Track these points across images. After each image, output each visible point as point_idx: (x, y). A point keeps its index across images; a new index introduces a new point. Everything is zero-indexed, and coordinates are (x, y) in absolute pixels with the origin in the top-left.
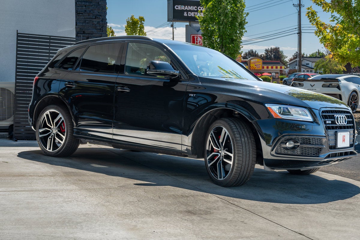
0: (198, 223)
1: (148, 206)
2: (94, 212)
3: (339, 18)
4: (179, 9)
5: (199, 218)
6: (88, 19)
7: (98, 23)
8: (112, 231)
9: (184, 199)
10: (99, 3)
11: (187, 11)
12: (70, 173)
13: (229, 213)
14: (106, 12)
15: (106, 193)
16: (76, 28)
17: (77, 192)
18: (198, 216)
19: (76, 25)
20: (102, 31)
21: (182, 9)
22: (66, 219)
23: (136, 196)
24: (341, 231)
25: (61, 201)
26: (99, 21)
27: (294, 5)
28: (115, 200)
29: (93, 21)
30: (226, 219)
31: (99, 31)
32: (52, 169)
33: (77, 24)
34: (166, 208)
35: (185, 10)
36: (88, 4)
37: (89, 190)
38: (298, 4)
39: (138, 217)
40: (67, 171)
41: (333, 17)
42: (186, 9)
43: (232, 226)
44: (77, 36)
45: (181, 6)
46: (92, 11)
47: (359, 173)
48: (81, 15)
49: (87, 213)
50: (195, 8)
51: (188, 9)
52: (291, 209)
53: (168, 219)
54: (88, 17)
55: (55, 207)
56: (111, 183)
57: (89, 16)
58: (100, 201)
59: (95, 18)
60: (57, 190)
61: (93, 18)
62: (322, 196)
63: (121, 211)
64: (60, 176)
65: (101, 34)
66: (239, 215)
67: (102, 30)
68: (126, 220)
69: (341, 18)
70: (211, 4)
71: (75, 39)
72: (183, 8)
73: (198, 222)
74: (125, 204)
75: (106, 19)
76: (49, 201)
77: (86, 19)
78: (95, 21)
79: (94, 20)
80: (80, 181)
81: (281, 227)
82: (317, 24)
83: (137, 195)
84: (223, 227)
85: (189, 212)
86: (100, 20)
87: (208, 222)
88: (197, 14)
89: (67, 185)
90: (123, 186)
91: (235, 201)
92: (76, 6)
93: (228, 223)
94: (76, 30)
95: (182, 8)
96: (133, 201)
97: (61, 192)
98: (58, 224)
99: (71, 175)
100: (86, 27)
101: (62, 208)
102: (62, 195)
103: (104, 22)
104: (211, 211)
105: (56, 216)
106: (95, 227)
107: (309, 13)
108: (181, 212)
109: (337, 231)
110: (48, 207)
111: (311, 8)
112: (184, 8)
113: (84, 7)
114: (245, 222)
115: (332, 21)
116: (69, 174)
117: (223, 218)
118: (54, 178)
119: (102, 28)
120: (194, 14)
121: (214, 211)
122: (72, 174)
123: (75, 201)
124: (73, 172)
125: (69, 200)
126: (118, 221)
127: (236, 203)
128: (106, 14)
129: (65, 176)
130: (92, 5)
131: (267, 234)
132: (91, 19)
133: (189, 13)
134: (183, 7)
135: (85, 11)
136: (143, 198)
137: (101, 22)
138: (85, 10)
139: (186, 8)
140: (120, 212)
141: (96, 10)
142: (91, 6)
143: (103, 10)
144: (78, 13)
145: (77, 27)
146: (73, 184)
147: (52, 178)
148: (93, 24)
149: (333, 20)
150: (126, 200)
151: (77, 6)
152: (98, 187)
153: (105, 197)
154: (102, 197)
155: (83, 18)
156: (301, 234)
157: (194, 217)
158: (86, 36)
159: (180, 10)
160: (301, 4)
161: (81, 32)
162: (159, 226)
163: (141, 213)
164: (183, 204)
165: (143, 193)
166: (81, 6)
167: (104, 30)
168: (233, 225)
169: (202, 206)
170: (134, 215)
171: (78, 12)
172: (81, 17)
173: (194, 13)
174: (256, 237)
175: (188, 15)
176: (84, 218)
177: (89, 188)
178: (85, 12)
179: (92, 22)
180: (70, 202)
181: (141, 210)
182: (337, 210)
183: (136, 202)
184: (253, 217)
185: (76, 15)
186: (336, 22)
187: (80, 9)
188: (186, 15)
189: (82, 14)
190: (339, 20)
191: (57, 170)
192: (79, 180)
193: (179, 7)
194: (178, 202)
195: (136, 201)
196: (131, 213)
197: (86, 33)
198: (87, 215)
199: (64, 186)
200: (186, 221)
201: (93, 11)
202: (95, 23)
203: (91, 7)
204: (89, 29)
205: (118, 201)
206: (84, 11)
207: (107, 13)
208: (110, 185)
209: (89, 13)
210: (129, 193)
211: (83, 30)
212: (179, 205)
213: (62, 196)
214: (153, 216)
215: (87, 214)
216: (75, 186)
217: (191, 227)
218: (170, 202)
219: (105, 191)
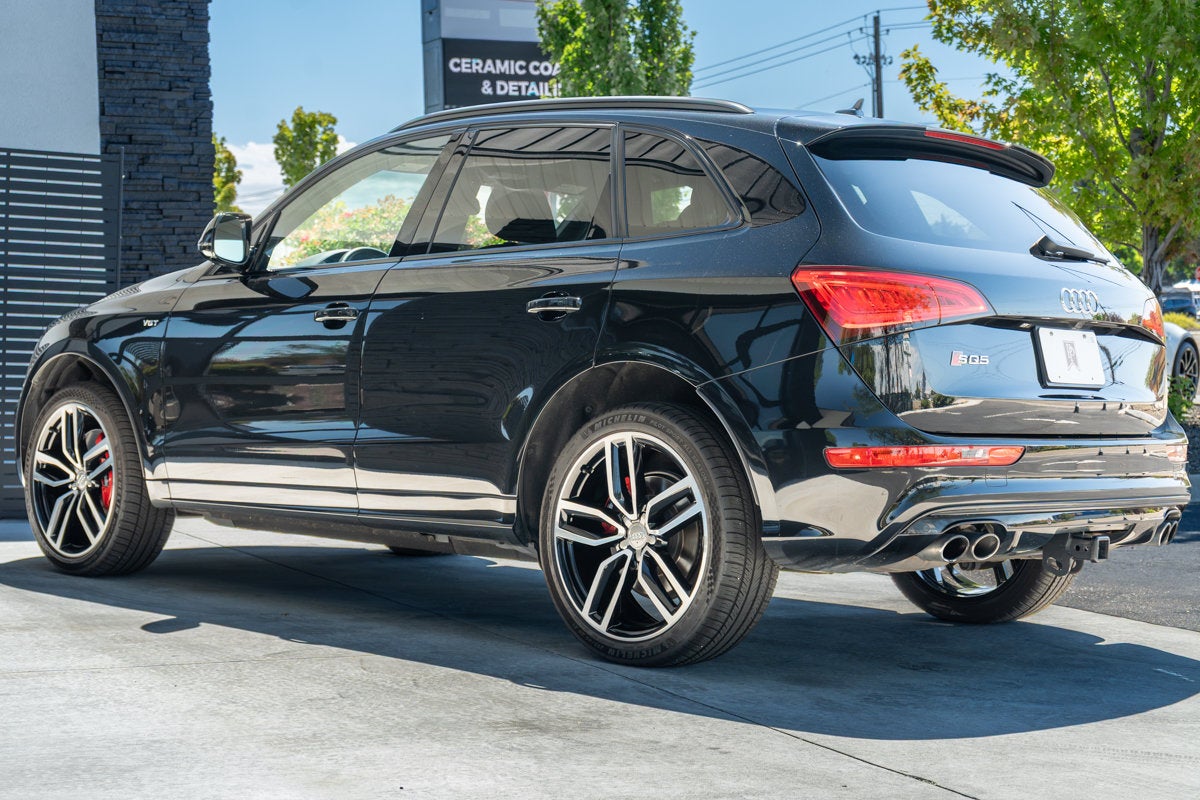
0: (557, 757)
1: (376, 712)
2: (183, 733)
3: (1014, 84)
4: (464, 70)
5: (559, 743)
6: (144, 94)
7: (181, 104)
8: (249, 790)
9: (503, 686)
10: (181, 35)
11: (493, 78)
12: (90, 617)
13: (665, 724)
14: (210, 67)
15: (223, 676)
16: (101, 123)
17: (118, 677)
18: (555, 736)
19: (102, 113)
20: (196, 135)
21: (474, 71)
22: (81, 760)
23: (333, 683)
24: (1058, 765)
25: (59, 705)
26: (185, 100)
27: (856, 57)
28: (258, 698)
29: (162, 100)
30: (657, 742)
31: (184, 132)
32: (27, 607)
33: (106, 109)
34: (441, 714)
35: (483, 75)
36: (142, 41)
37: (163, 668)
38: (871, 54)
39: (343, 744)
40: (80, 613)
41: (994, 80)
42: (489, 73)
43: (680, 763)
44: (105, 150)
45: (469, 60)
46: (157, 65)
47: (1104, 591)
48: (117, 76)
49: (155, 739)
50: (521, 68)
51: (494, 72)
52: (883, 704)
53: (449, 748)
54: (144, 86)
55: (38, 725)
56: (240, 644)
57: (147, 80)
58: (203, 702)
59: (170, 90)
60: (43, 673)
61: (163, 90)
62: (984, 662)
63: (279, 728)
64: (54, 628)
65: (192, 144)
66: (702, 728)
67: (194, 130)
68: (299, 756)
69: (1020, 82)
70: (576, 50)
71: (99, 161)
72: (479, 68)
73: (557, 755)
74: (292, 707)
75: (208, 93)
76: (13, 706)
77: (138, 93)
78: (171, 99)
79: (167, 95)
80: (127, 640)
81: (849, 761)
82: (938, 104)
83: (335, 678)
84: (646, 768)
85: (525, 725)
86: (188, 95)
87: (593, 752)
88: (527, 87)
89: (82, 656)
90: (284, 652)
91: (687, 687)
92: (99, 46)
93: (661, 754)
94: (101, 131)
95: (475, 67)
96: (321, 696)
97: (58, 677)
98: (52, 775)
99: (95, 626)
100: (137, 120)
101: (64, 728)
102: (62, 685)
103: (200, 101)
104: (602, 719)
105: (44, 752)
106: (186, 781)
107: (908, 69)
108: (494, 726)
109: (1043, 766)
110: (13, 724)
111: (915, 50)
112: (483, 68)
113: (130, 51)
114: (724, 750)
115: (990, 93)
116: (88, 622)
117: (646, 738)
118: (31, 635)
119: (194, 124)
120: (516, 88)
121: (613, 718)
122: (98, 621)
123: (111, 703)
124: (102, 617)
125: (90, 700)
126: (271, 760)
127: (688, 694)
128: (209, 74)
129: (72, 627)
130: (156, 41)
131: (804, 783)
132: (156, 94)
133: (499, 83)
134: (477, 64)
135: (134, 62)
136: (359, 686)
137: (191, 104)
138: (134, 59)
139: (489, 67)
140: (276, 731)
141: (172, 60)
142: (152, 47)
143: (196, 60)
144: (107, 72)
145: (106, 119)
146: (104, 651)
147: (26, 634)
148: (163, 110)
149: (994, 90)
150: (296, 694)
151: (103, 47)
152: (194, 659)
153: (219, 688)
154: (210, 687)
155: (127, 87)
156: (922, 779)
157: (543, 740)
158: (138, 151)
159: (467, 74)
160: (882, 53)
161: (121, 139)
162: (420, 771)
163: (353, 732)
164: (501, 702)
165: (357, 671)
166: (119, 45)
167: (203, 131)
168: (681, 759)
169: (568, 705)
170: (329, 739)
171: (107, 69)
172: (120, 86)
173: (516, 83)
174: (763, 792)
175: (494, 90)
176: (146, 753)
177: (162, 661)
178: (134, 66)
179: (157, 101)
180: (94, 705)
181: (351, 725)
182: (1038, 702)
183: (333, 701)
184: (749, 734)
185: (100, 78)
186: (1003, 96)
187: (114, 57)
188: (489, 91)
189: (123, 73)
190: (1014, 89)
191: (43, 611)
192: (123, 638)
193: (464, 66)
194: (482, 694)
195: (333, 698)
196: (314, 735)
197: (136, 142)
198: (158, 745)
199: (72, 657)
200: (515, 753)
201: (160, 64)
202: (170, 105)
203: (155, 49)
204: (147, 126)
205: (268, 700)
206: (129, 64)
207: (212, 71)
208: (238, 650)
209: (146, 70)
210: (307, 675)
211: (128, 130)
212: (486, 705)
213: (64, 689)
214: (397, 740)
215: (155, 742)
216: (110, 658)
217: (534, 768)
218: (454, 697)
219: (219, 668)
